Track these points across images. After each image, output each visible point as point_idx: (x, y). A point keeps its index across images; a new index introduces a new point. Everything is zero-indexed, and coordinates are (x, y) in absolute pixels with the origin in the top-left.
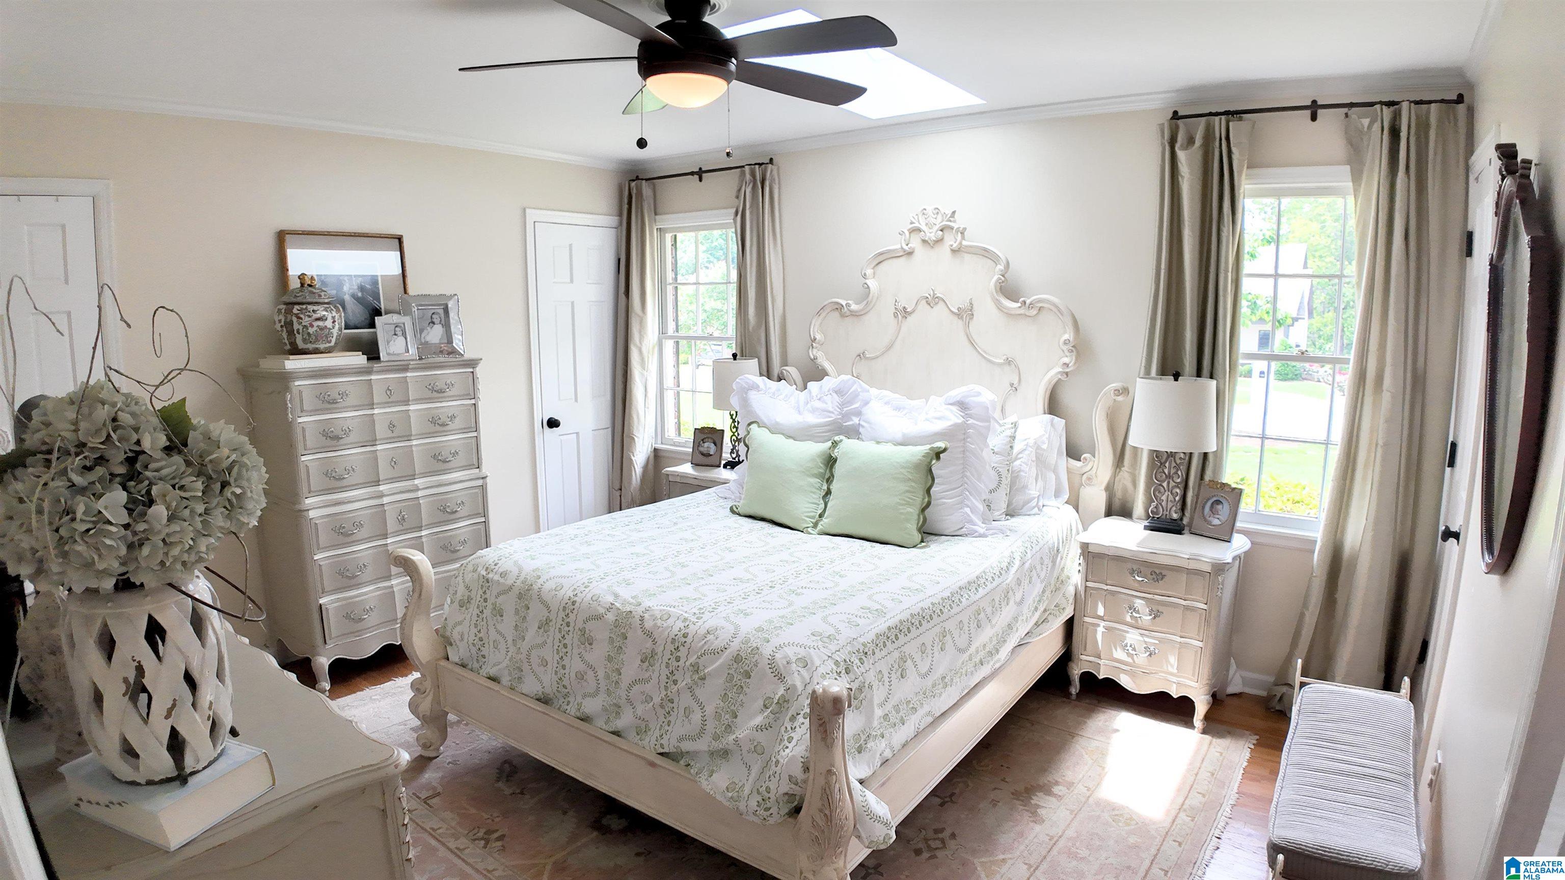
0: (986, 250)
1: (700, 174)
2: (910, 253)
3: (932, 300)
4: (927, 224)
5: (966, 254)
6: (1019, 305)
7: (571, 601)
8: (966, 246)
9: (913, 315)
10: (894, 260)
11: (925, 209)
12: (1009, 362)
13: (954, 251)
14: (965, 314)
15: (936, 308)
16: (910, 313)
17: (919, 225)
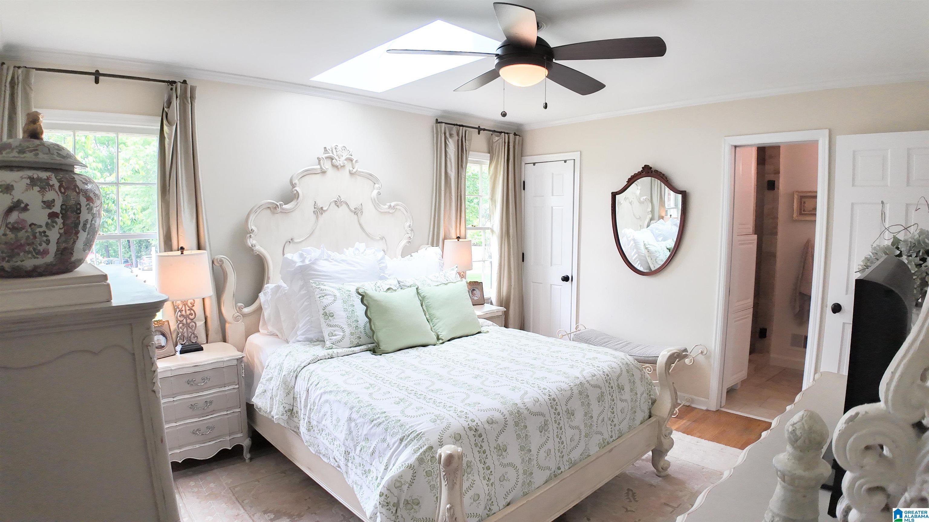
0: (371, 175)
1: (97, 76)
2: (324, 172)
3: (338, 203)
4: (337, 155)
5: (358, 176)
6: (387, 207)
7: (552, 399)
8: (360, 172)
9: (326, 213)
10: (313, 175)
11: (337, 146)
12: (382, 238)
13: (351, 173)
14: (357, 212)
15: (341, 208)
16: (325, 211)
17: (332, 155)
